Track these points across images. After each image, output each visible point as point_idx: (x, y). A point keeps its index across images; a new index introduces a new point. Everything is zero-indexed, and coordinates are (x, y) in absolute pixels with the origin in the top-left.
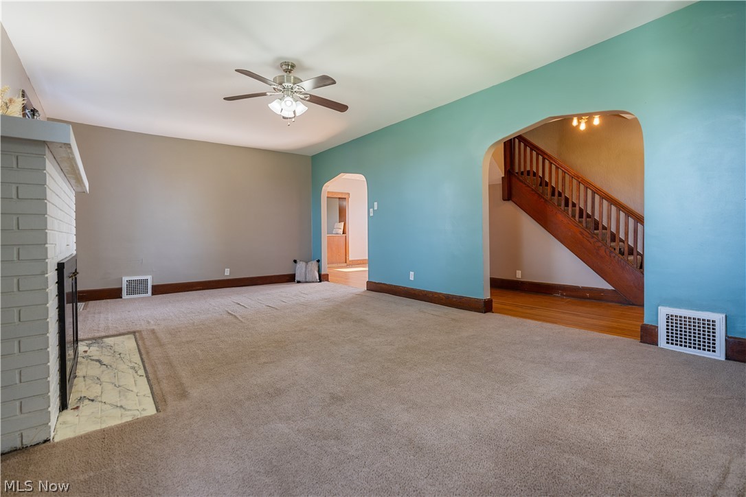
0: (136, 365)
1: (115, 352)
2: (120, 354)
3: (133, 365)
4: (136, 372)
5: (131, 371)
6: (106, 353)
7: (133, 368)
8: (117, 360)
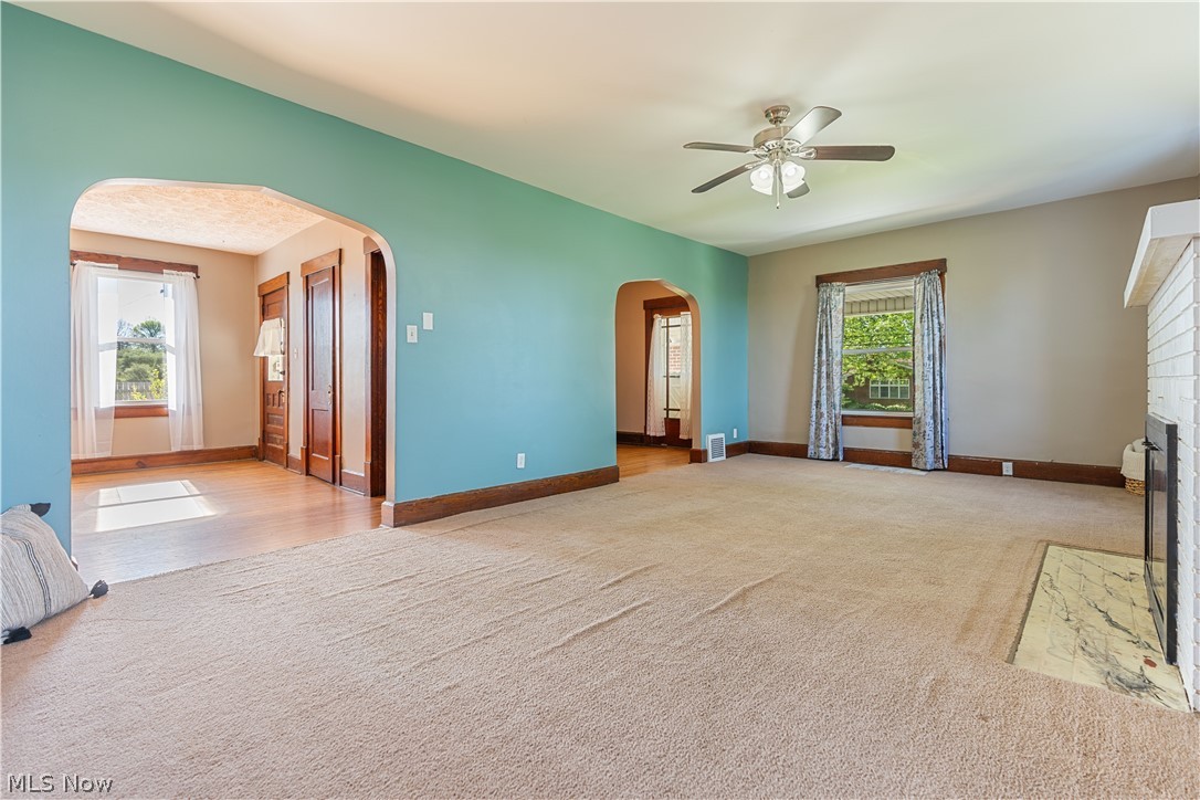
0: (1046, 588)
1: (1078, 630)
2: (1068, 620)
3: (1051, 591)
4: (1051, 580)
5: (1058, 585)
6: (1096, 635)
7: (1052, 587)
8: (1076, 611)
